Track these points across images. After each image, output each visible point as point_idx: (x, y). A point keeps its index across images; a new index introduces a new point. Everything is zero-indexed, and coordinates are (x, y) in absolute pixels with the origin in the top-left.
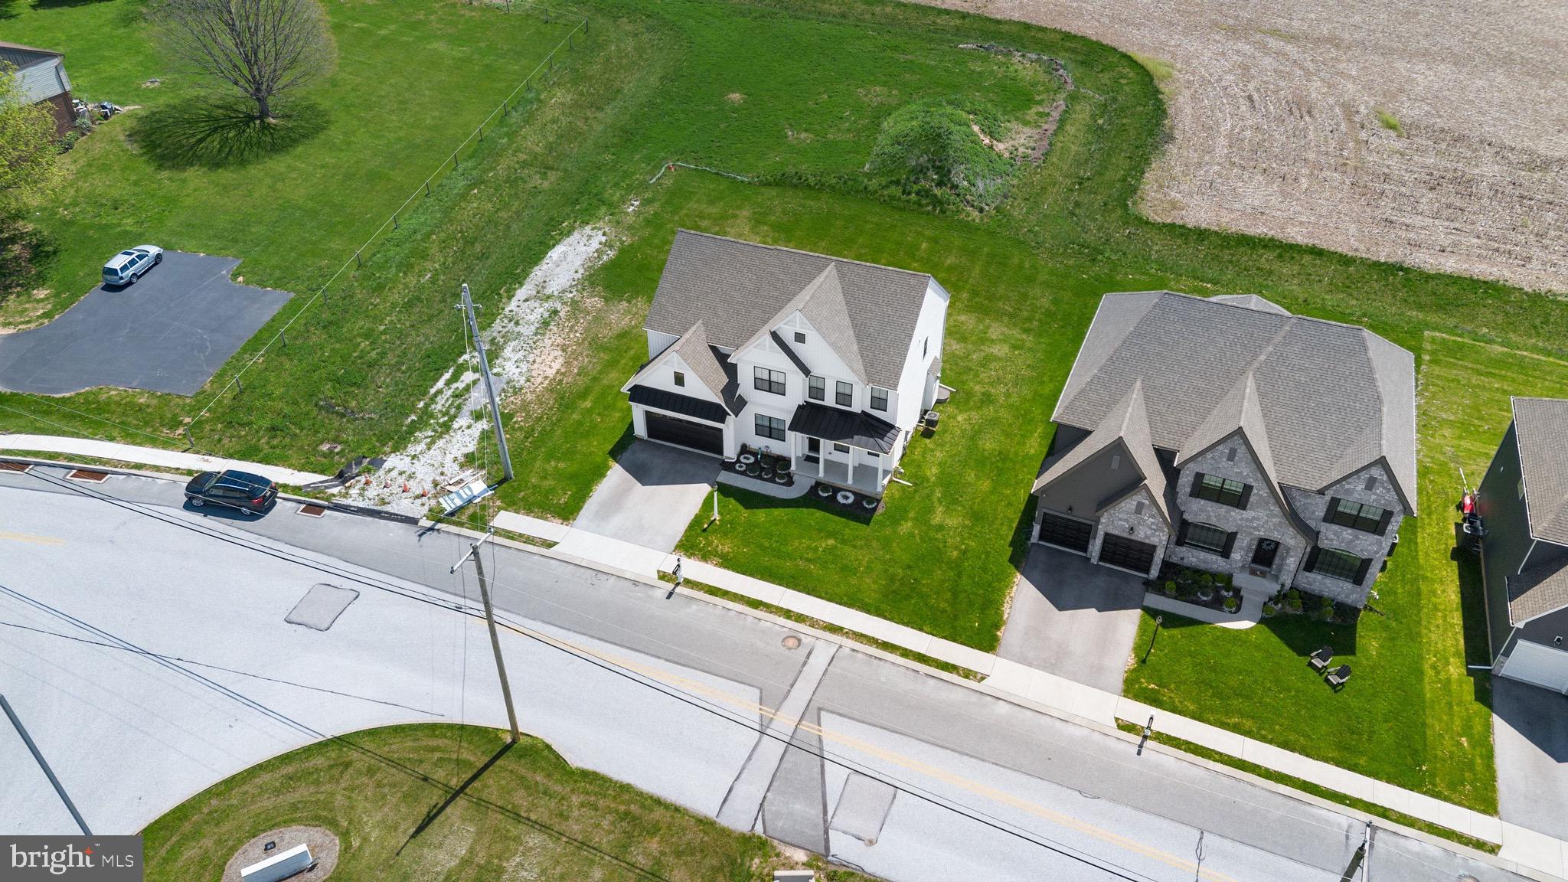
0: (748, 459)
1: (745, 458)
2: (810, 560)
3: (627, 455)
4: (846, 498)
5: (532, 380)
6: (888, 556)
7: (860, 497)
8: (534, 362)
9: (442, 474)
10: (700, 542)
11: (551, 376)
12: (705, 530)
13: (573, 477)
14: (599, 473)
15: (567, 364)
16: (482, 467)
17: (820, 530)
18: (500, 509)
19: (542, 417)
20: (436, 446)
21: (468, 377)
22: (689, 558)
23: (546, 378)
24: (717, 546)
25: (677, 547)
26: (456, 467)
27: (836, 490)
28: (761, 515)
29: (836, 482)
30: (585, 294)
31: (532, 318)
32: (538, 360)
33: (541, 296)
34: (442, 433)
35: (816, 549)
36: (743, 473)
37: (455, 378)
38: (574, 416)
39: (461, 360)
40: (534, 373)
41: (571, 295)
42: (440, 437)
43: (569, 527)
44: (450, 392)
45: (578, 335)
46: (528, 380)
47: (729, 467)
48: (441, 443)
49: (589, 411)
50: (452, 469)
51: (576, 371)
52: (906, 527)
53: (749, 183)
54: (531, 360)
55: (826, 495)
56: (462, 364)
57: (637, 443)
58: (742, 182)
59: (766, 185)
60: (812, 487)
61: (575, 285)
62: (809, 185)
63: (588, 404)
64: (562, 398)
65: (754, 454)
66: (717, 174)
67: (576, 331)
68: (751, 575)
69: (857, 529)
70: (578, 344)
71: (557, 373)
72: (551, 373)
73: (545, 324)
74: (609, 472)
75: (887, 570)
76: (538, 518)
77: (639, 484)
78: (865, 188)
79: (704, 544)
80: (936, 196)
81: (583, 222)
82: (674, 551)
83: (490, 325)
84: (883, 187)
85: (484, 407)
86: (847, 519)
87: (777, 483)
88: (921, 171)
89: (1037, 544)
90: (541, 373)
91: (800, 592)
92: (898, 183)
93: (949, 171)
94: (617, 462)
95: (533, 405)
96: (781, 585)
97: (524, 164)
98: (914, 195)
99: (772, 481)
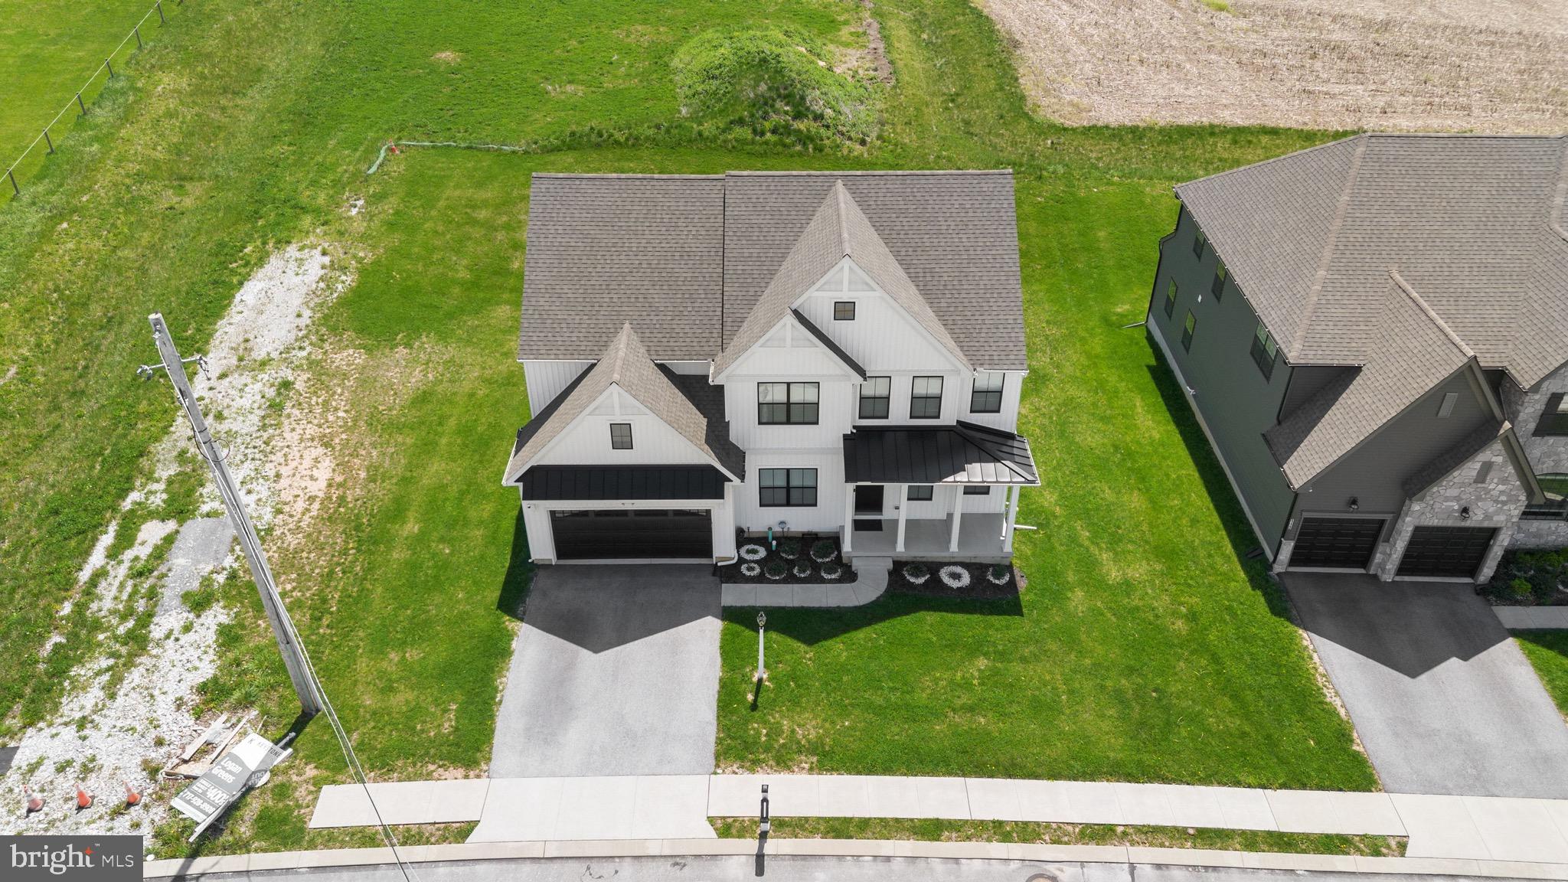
0: (755, 552)
1: (748, 552)
2: (971, 709)
3: (533, 601)
4: (956, 576)
5: (287, 509)
6: (1088, 661)
7: (977, 569)
8: (278, 476)
9: (159, 743)
10: (758, 733)
11: (321, 495)
12: (754, 707)
13: (447, 672)
14: (497, 651)
15: (342, 466)
16: (246, 703)
17: (951, 646)
18: (318, 784)
19: (331, 573)
20: (126, 686)
21: (152, 533)
22: (752, 771)
23: (312, 499)
24: (793, 731)
25: (717, 757)
26: (188, 720)
27: (933, 568)
28: (838, 648)
29: (928, 552)
30: (327, 346)
31: (245, 402)
32: (284, 471)
33: (246, 362)
34: (132, 655)
35: (967, 685)
36: (760, 579)
37: (125, 539)
38: (395, 555)
39: (127, 505)
40: (286, 496)
41: (304, 353)
42: (130, 664)
43: (484, 781)
44: (122, 571)
45: (341, 414)
46: (279, 512)
47: (731, 574)
48: (135, 676)
49: (421, 539)
50: (177, 725)
51: (363, 475)
52: (1078, 599)
53: (526, 152)
54: (272, 474)
55: (921, 580)
56: (132, 511)
57: (541, 573)
58: (514, 152)
59: (552, 151)
60: (890, 573)
61: (306, 336)
62: (617, 142)
63: (412, 527)
64: (358, 528)
65: (762, 540)
66: (469, 148)
67: (336, 409)
68: (887, 770)
69: (1008, 628)
70: (347, 429)
71: (330, 485)
72: (318, 488)
73: (275, 408)
74: (514, 645)
75: (1103, 687)
76: (409, 779)
77: (585, 653)
78: (700, 134)
79: (767, 735)
80: (799, 131)
81: (279, 242)
82: (717, 766)
83: (165, 430)
84: (724, 131)
85: (207, 581)
86: (982, 613)
87: (831, 581)
88: (766, 104)
89: (1286, 573)
90: (300, 492)
91: (992, 777)
92: (741, 122)
93: (803, 98)
94: (522, 620)
95: (304, 555)
96: (950, 774)
97: (140, 177)
98: (768, 134)
99: (816, 580)
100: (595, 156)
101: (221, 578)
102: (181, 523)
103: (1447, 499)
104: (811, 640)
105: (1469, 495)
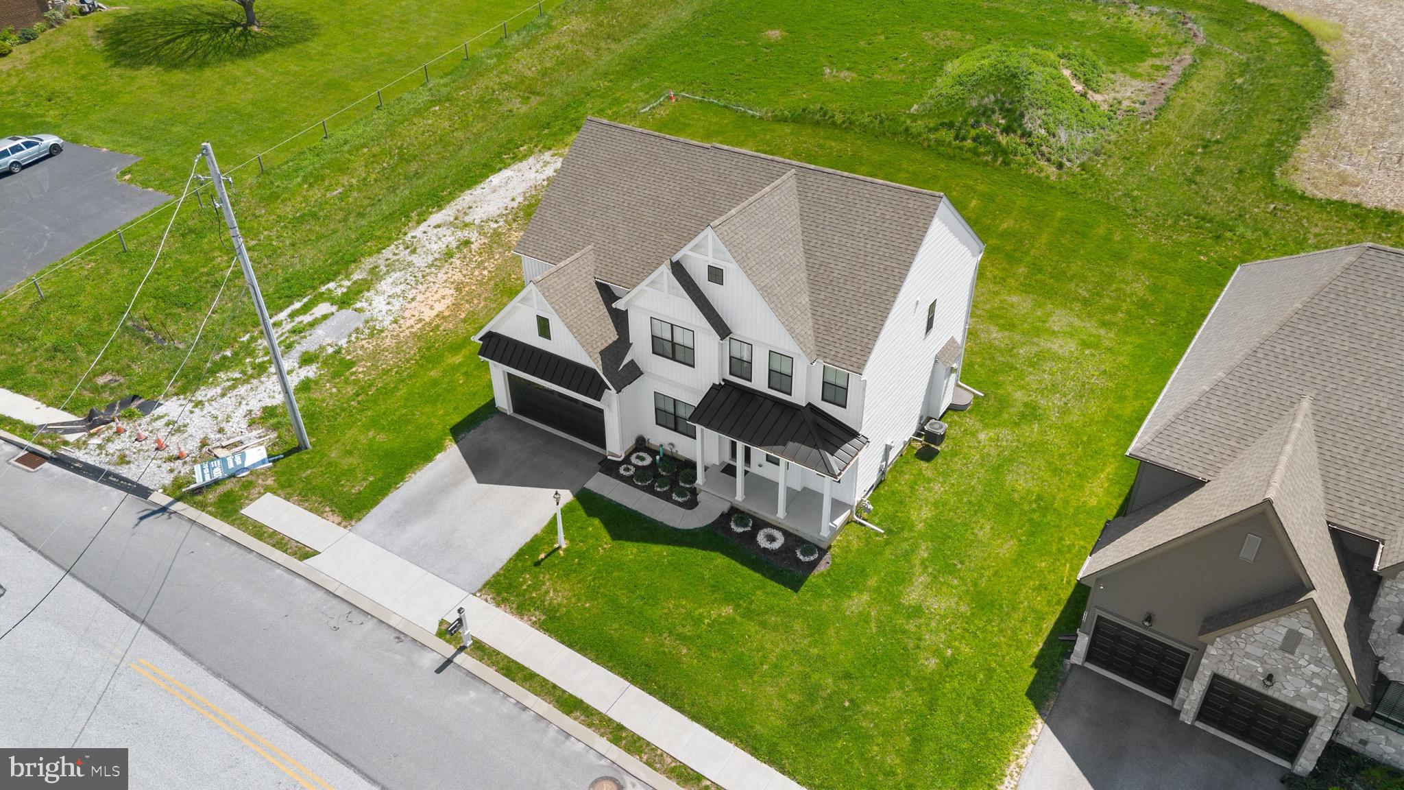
0: (642, 459)
1: (638, 457)
2: (683, 638)
3: (474, 435)
4: (771, 539)
5: (402, 321)
6: (816, 651)
7: (794, 540)
8: (413, 299)
9: (221, 431)
10: (524, 582)
11: (428, 320)
12: (537, 564)
13: (388, 455)
14: (426, 453)
15: (456, 306)
16: (275, 427)
17: (715, 588)
18: (268, 489)
19: (390, 370)
20: (235, 392)
21: (323, 308)
22: (498, 605)
23: (420, 320)
24: (547, 592)
25: (484, 586)
26: (244, 424)
27: (760, 524)
28: (631, 551)
29: (757, 508)
30: (515, 225)
31: (434, 247)
32: (420, 297)
33: (459, 223)
34: (252, 377)
35: (698, 621)
36: (627, 480)
37: (306, 309)
38: (432, 373)
39: (323, 289)
40: (407, 314)
41: (496, 226)
42: (247, 381)
43: (346, 531)
44: (289, 327)
45: (485, 273)
46: (396, 322)
47: (610, 467)
48: (242, 390)
49: (455, 368)
50: (238, 424)
51: (463, 316)
52: (858, 602)
53: (761, 118)
54: (410, 297)
55: (740, 530)
56: (323, 293)
57: (496, 418)
58: (753, 116)
59: (780, 121)
60: (722, 515)
61: (506, 215)
62: (834, 123)
63: (458, 359)
64: (428, 349)
65: (653, 452)
66: (725, 107)
67: (485, 268)
68: (582, 651)
69: (775, 595)
70: (480, 283)
71: (438, 316)
72: (428, 315)
73: (449, 255)
74: (439, 456)
75: (807, 676)
76: (311, 511)
77: (473, 479)
78: (907, 130)
79: (529, 586)
80: (999, 144)
81: (544, 147)
82: (480, 590)
83: (379, 251)
84: (930, 130)
85: (322, 348)
86: (764, 575)
87: (676, 503)
88: (984, 114)
89: (1081, 668)
90: (417, 314)
91: (650, 694)
92: (950, 125)
93: (1022, 115)
94: (457, 442)
95: (386, 354)
96: (623, 676)
97: (506, 87)
98: (969, 141)
99: (666, 497)
100: (810, 131)
101: (330, 350)
102: (340, 308)
103: (1248, 655)
104: (617, 535)
105: (1276, 661)
